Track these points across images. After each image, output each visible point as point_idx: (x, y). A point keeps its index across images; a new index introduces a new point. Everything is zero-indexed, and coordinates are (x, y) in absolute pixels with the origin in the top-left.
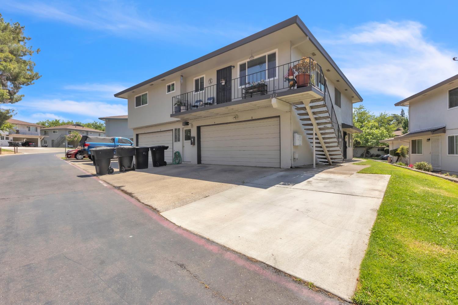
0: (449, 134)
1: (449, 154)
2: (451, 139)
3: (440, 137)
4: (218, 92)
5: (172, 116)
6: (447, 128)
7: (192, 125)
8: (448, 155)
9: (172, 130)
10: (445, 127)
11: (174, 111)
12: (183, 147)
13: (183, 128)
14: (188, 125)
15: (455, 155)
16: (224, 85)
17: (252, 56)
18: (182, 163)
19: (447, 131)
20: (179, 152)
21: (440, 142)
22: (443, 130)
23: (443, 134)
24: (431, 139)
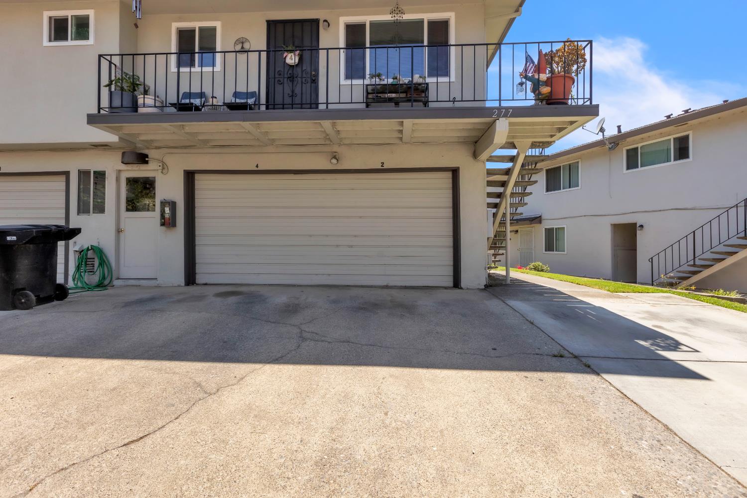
0: (547, 224)
1: (546, 251)
2: (549, 232)
3: (533, 229)
4: (272, 81)
5: (92, 120)
6: (543, 217)
7: (164, 167)
8: (544, 252)
9: (67, 174)
10: (540, 216)
11: (105, 103)
12: (119, 231)
13: (120, 171)
14: (147, 162)
15: (555, 252)
16: (292, 66)
17: (398, 10)
18: (116, 283)
19: (543, 222)
20: (101, 247)
21: (533, 235)
22: (537, 220)
23: (539, 225)
24: (519, 231)
